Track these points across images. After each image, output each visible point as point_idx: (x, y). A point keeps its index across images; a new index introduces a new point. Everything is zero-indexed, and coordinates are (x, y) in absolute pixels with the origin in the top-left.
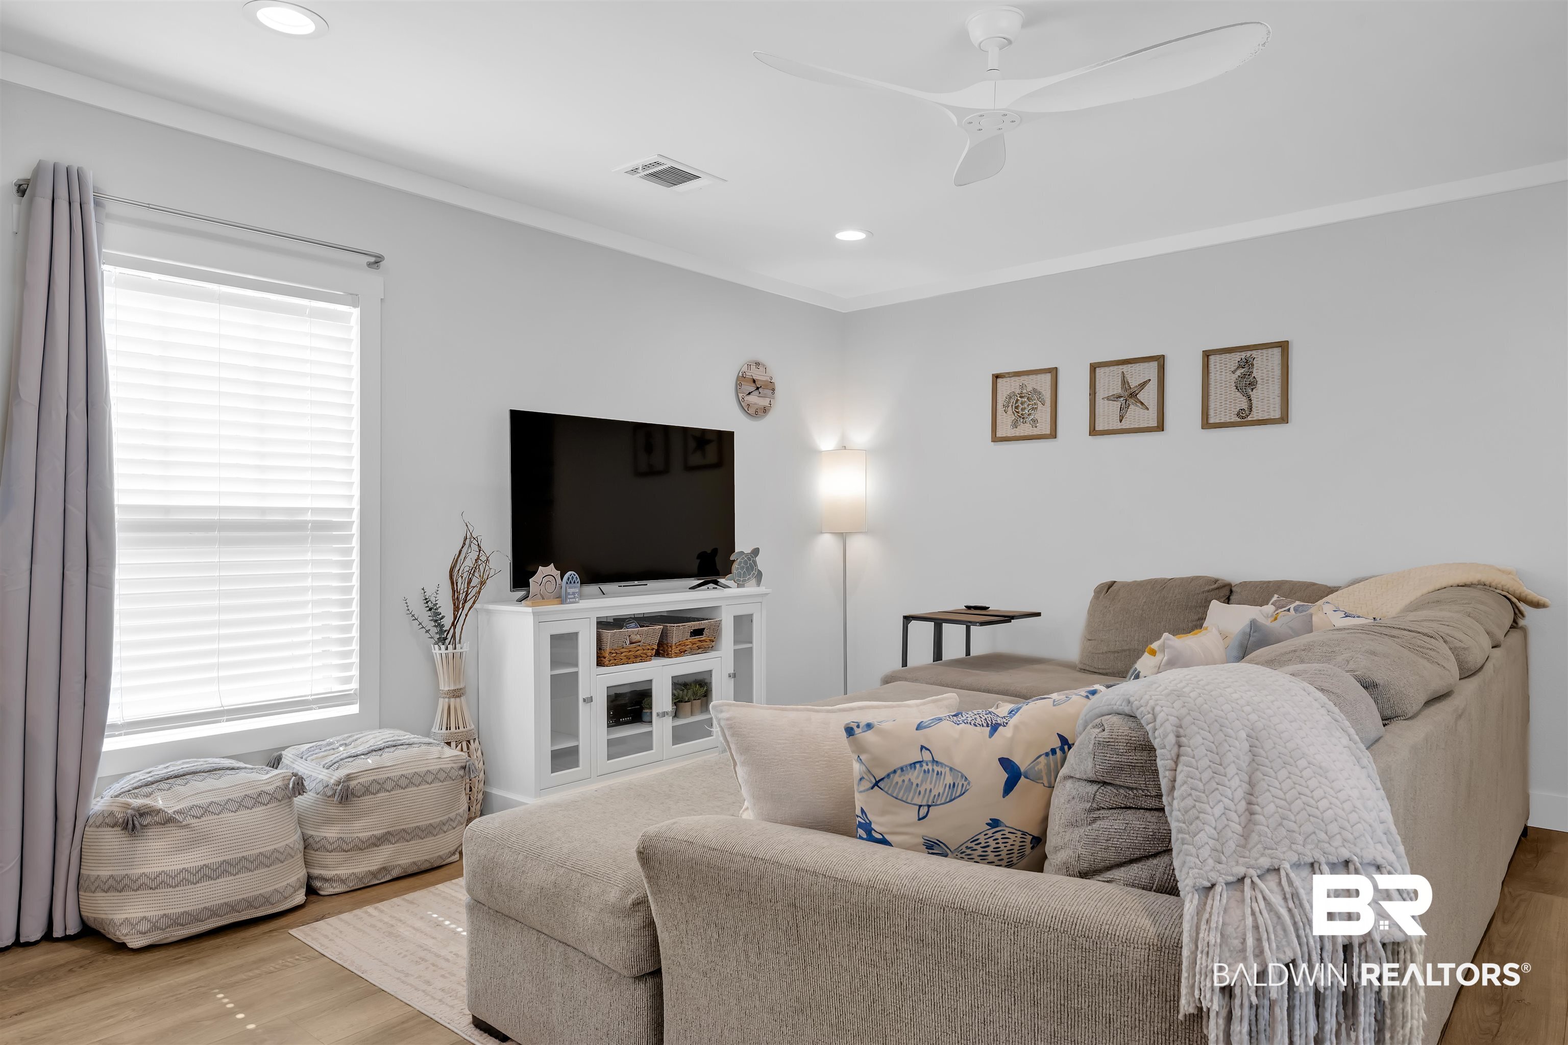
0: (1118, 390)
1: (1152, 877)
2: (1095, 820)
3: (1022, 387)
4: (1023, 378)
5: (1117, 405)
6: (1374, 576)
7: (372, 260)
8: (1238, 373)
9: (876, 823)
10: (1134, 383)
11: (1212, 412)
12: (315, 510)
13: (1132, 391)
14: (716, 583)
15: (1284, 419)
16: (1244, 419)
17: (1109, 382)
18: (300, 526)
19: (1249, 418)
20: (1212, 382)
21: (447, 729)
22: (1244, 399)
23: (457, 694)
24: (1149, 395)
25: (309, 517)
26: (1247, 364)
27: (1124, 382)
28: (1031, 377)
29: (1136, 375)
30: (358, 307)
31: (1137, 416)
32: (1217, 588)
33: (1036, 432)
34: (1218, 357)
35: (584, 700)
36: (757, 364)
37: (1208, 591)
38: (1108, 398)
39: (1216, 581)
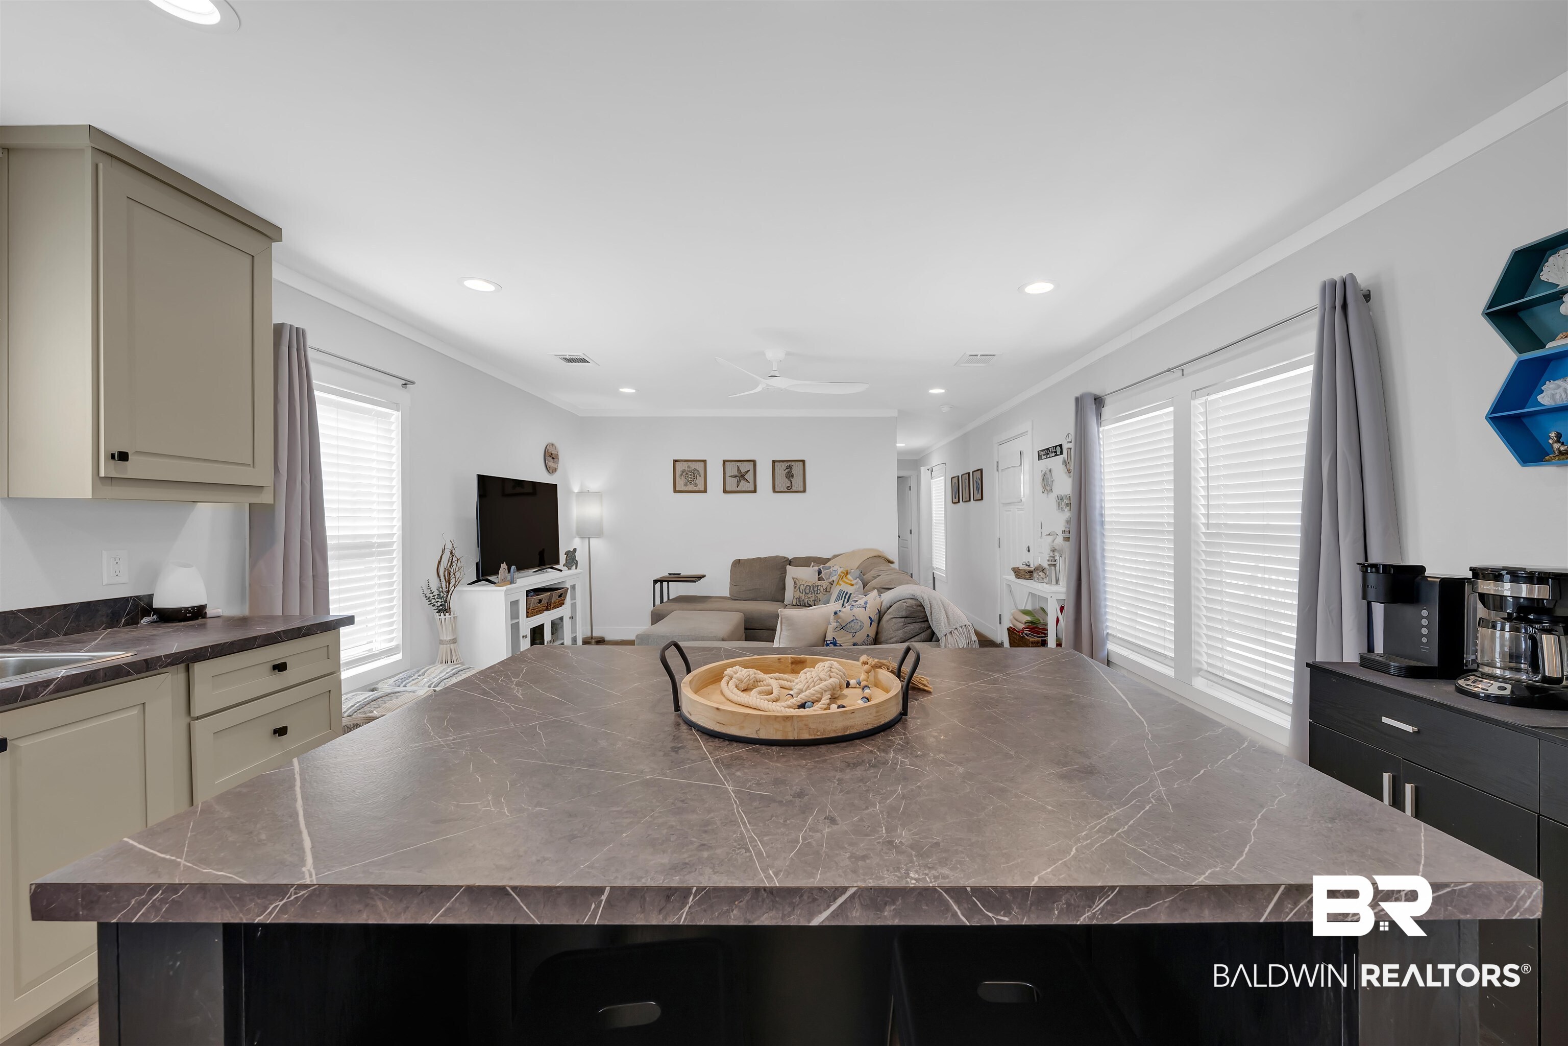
0: (736, 473)
1: (921, 639)
2: (905, 627)
3: (689, 467)
4: (689, 463)
5: (735, 480)
6: (841, 555)
7: (404, 382)
8: (787, 471)
9: (838, 641)
10: (743, 471)
11: (776, 486)
12: (379, 536)
13: (742, 474)
14: (552, 568)
15: (804, 491)
16: (789, 490)
17: (732, 470)
18: (370, 546)
19: (791, 490)
20: (776, 473)
21: (451, 662)
22: (789, 482)
23: (454, 641)
24: (749, 477)
25: (375, 540)
26: (790, 467)
27: (739, 470)
28: (693, 463)
29: (744, 467)
30: (399, 411)
31: (744, 485)
32: (786, 561)
33: (696, 489)
34: (778, 463)
35: (523, 637)
36: (553, 444)
37: (784, 562)
38: (731, 476)
39: (785, 557)
